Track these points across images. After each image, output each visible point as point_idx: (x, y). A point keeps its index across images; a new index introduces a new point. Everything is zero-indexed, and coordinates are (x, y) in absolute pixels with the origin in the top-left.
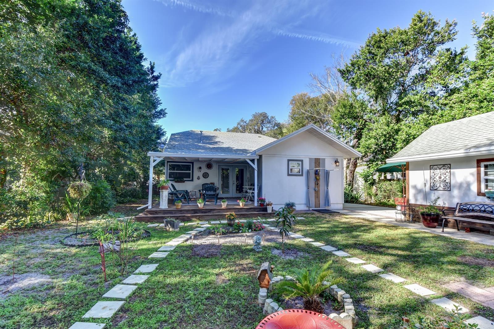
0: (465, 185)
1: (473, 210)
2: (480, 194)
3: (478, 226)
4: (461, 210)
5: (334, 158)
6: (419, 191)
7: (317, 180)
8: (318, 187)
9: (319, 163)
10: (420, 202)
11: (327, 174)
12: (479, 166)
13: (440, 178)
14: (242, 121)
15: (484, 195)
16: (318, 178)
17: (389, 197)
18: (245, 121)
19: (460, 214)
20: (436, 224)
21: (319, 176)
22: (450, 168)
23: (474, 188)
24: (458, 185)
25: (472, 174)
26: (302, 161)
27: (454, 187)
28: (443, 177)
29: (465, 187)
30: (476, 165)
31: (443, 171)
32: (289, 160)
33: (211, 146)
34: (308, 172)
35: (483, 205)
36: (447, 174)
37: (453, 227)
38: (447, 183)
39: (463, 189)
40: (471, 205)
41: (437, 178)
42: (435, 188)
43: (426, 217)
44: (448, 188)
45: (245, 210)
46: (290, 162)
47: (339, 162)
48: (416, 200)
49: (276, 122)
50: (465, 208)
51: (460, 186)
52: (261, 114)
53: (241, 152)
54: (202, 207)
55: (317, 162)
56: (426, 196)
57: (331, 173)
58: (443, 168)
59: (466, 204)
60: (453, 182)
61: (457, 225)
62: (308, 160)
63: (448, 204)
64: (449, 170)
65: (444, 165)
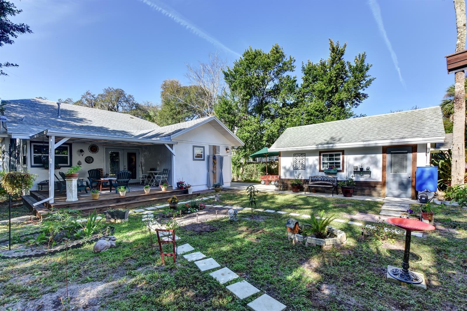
0: (313, 166)
1: (318, 180)
2: (320, 171)
3: (320, 189)
4: (312, 181)
5: (225, 146)
6: (288, 170)
7: (214, 163)
8: (215, 170)
9: (216, 149)
10: (288, 177)
11: (221, 158)
12: (320, 155)
13: (299, 162)
14: (88, 94)
15: (322, 171)
16: (215, 162)
17: (252, 175)
18: (92, 94)
19: (312, 183)
20: (299, 190)
21: (216, 161)
23: (318, 168)
24: (309, 166)
25: (317, 160)
26: (204, 147)
27: (307, 167)
28: (301, 162)
29: (312, 167)
30: (318, 154)
31: (301, 158)
32: (194, 147)
33: (78, 124)
34: (209, 157)
35: (323, 177)
36: (303, 159)
37: (307, 191)
38: (303, 165)
39: (312, 168)
40: (317, 177)
41: (298, 162)
42: (296, 168)
43: (294, 186)
44: (304, 168)
45: (169, 194)
46: (195, 148)
47: (229, 149)
48: (285, 176)
49: (134, 102)
50: (314, 179)
51: (311, 167)
52: (116, 91)
53: (121, 134)
54: (124, 195)
55: (215, 149)
56: (291, 174)
57: (224, 158)
58: (301, 156)
59: (314, 177)
60: (307, 165)
61: (310, 189)
62: (208, 146)
63: (304, 177)
64: (304, 157)
65: (302, 154)
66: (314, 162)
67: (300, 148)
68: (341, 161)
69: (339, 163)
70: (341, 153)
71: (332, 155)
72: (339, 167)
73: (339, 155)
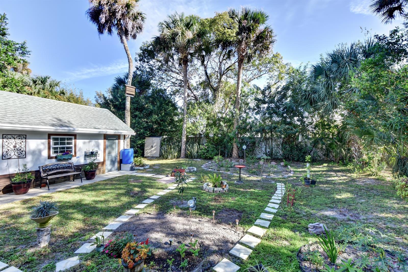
0: (37, 152)
1: (53, 169)
2: (50, 157)
4: (44, 171)
12: (49, 138)
13: (15, 147)
15: (54, 158)
19: (46, 174)
22: (26, 139)
23: (45, 153)
28: (18, 146)
29: (37, 154)
30: (47, 137)
31: (18, 141)
36: (22, 143)
38: (22, 151)
40: (49, 166)
41: (11, 147)
42: (8, 157)
44: (24, 155)
51: (33, 153)
58: (18, 138)
59: (46, 166)
60: (28, 151)
64: (24, 140)
65: (19, 136)
66: (38, 145)
67: (18, 127)
68: (73, 146)
69: (71, 148)
70: (73, 137)
71: (64, 139)
72: (71, 151)
73: (71, 139)
